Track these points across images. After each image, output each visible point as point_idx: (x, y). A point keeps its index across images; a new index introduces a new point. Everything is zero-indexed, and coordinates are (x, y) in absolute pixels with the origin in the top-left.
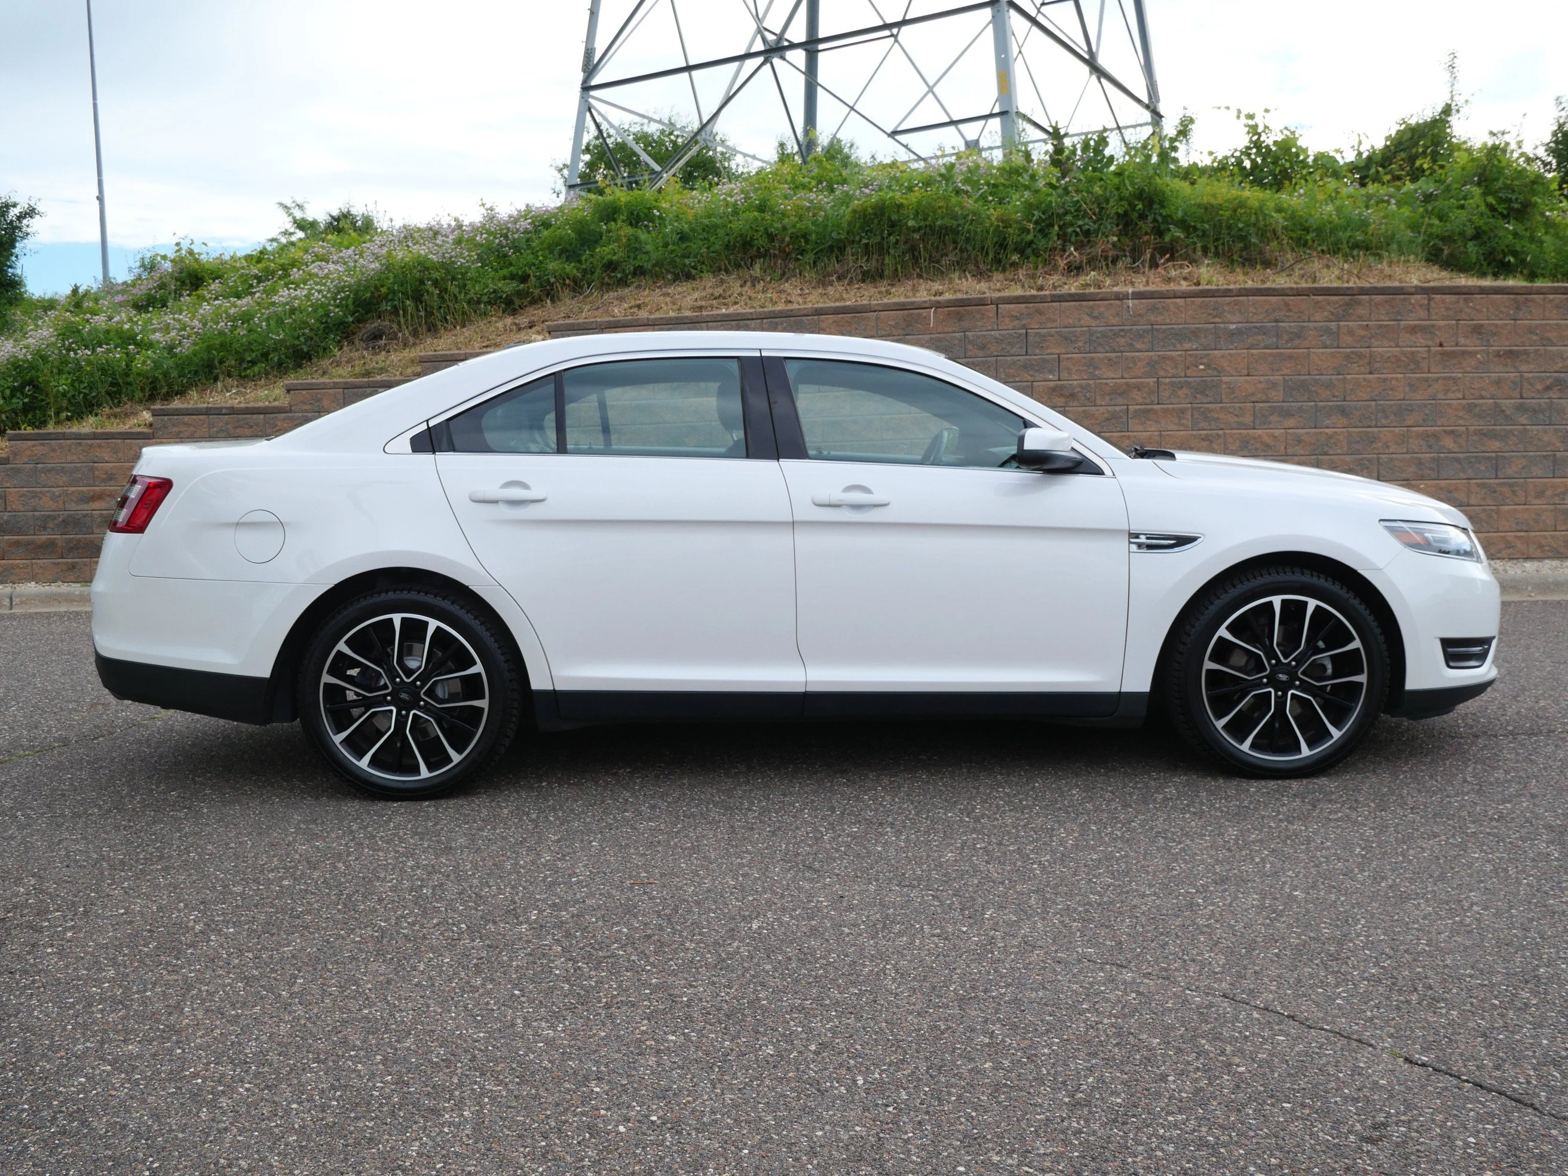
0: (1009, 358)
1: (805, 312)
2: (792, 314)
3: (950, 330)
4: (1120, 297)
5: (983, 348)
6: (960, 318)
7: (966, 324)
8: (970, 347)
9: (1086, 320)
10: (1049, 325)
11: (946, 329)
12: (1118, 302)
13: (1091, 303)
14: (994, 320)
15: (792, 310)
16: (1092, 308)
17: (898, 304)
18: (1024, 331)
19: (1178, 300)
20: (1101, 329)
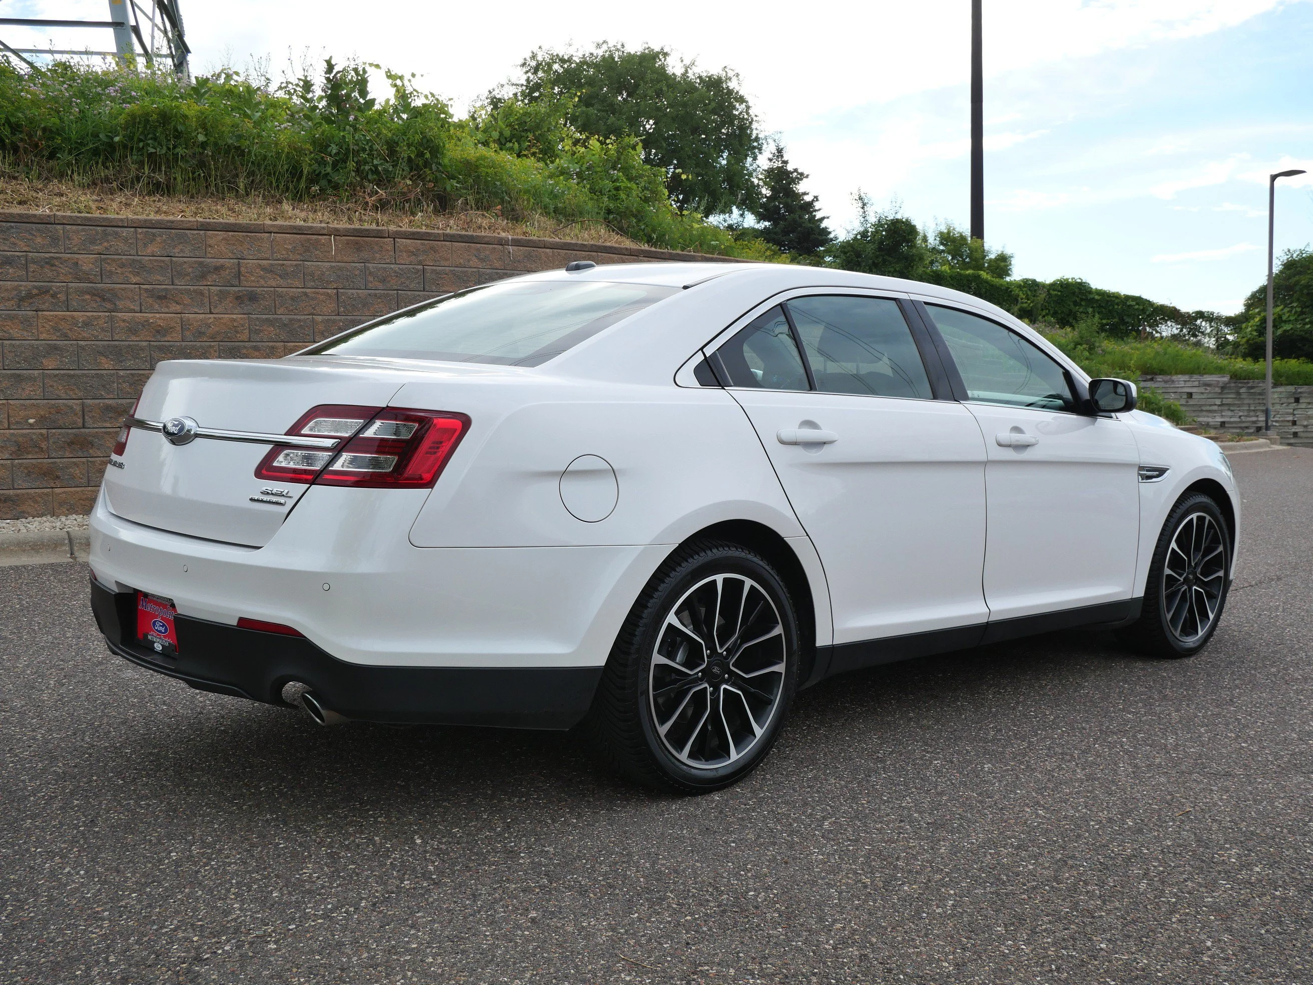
0: (409, 293)
1: (188, 225)
2: (173, 225)
3: (350, 259)
4: (502, 242)
5: (383, 280)
6: (359, 248)
7: (365, 255)
8: (371, 279)
9: (474, 262)
10: (443, 263)
11: (345, 259)
12: (501, 247)
13: (479, 245)
14: (392, 253)
15: (172, 222)
16: (478, 250)
17: (295, 227)
18: (420, 267)
19: (548, 250)
20: (488, 271)
